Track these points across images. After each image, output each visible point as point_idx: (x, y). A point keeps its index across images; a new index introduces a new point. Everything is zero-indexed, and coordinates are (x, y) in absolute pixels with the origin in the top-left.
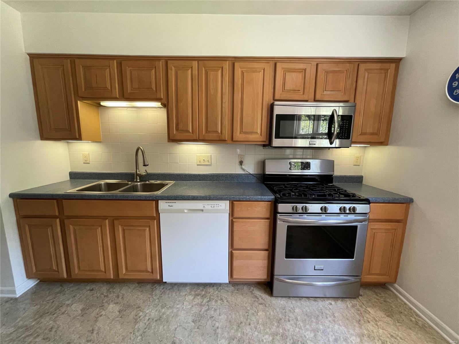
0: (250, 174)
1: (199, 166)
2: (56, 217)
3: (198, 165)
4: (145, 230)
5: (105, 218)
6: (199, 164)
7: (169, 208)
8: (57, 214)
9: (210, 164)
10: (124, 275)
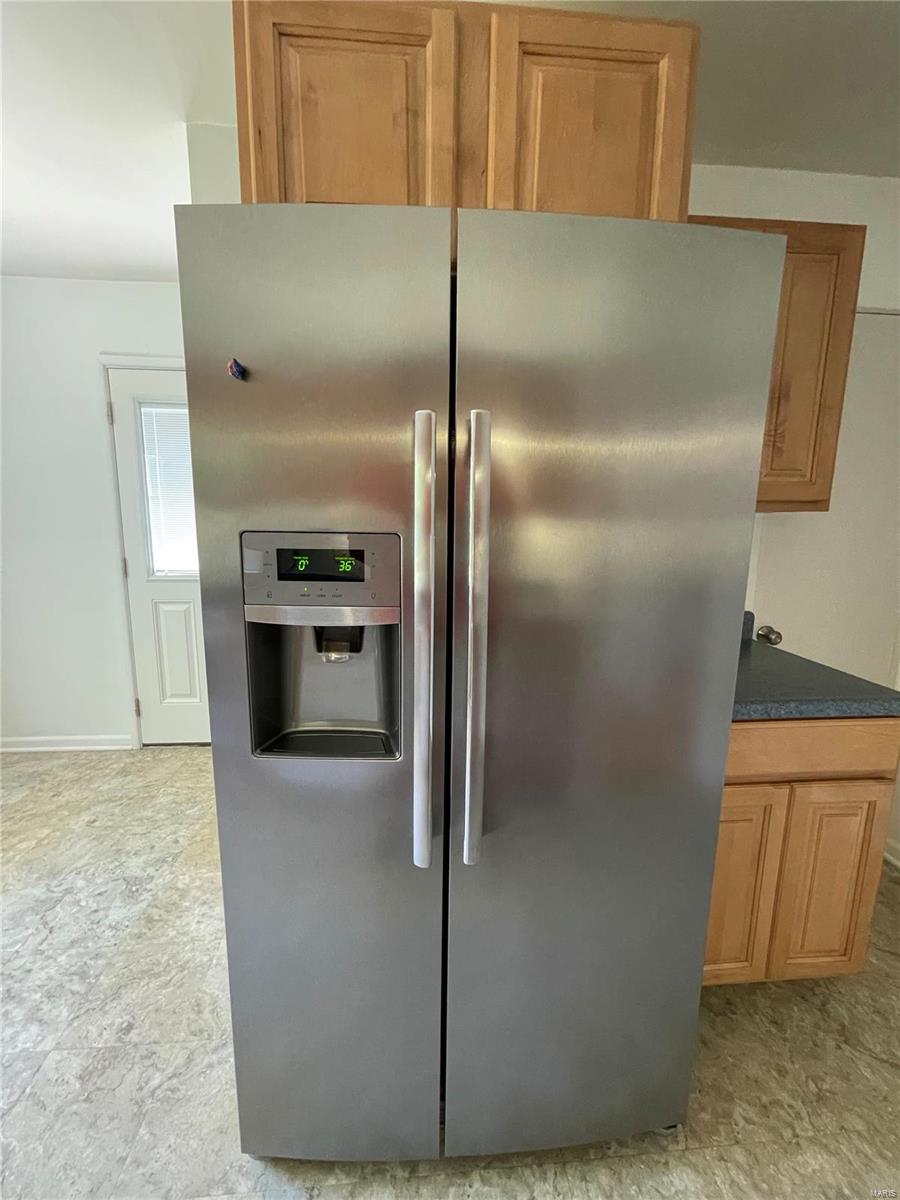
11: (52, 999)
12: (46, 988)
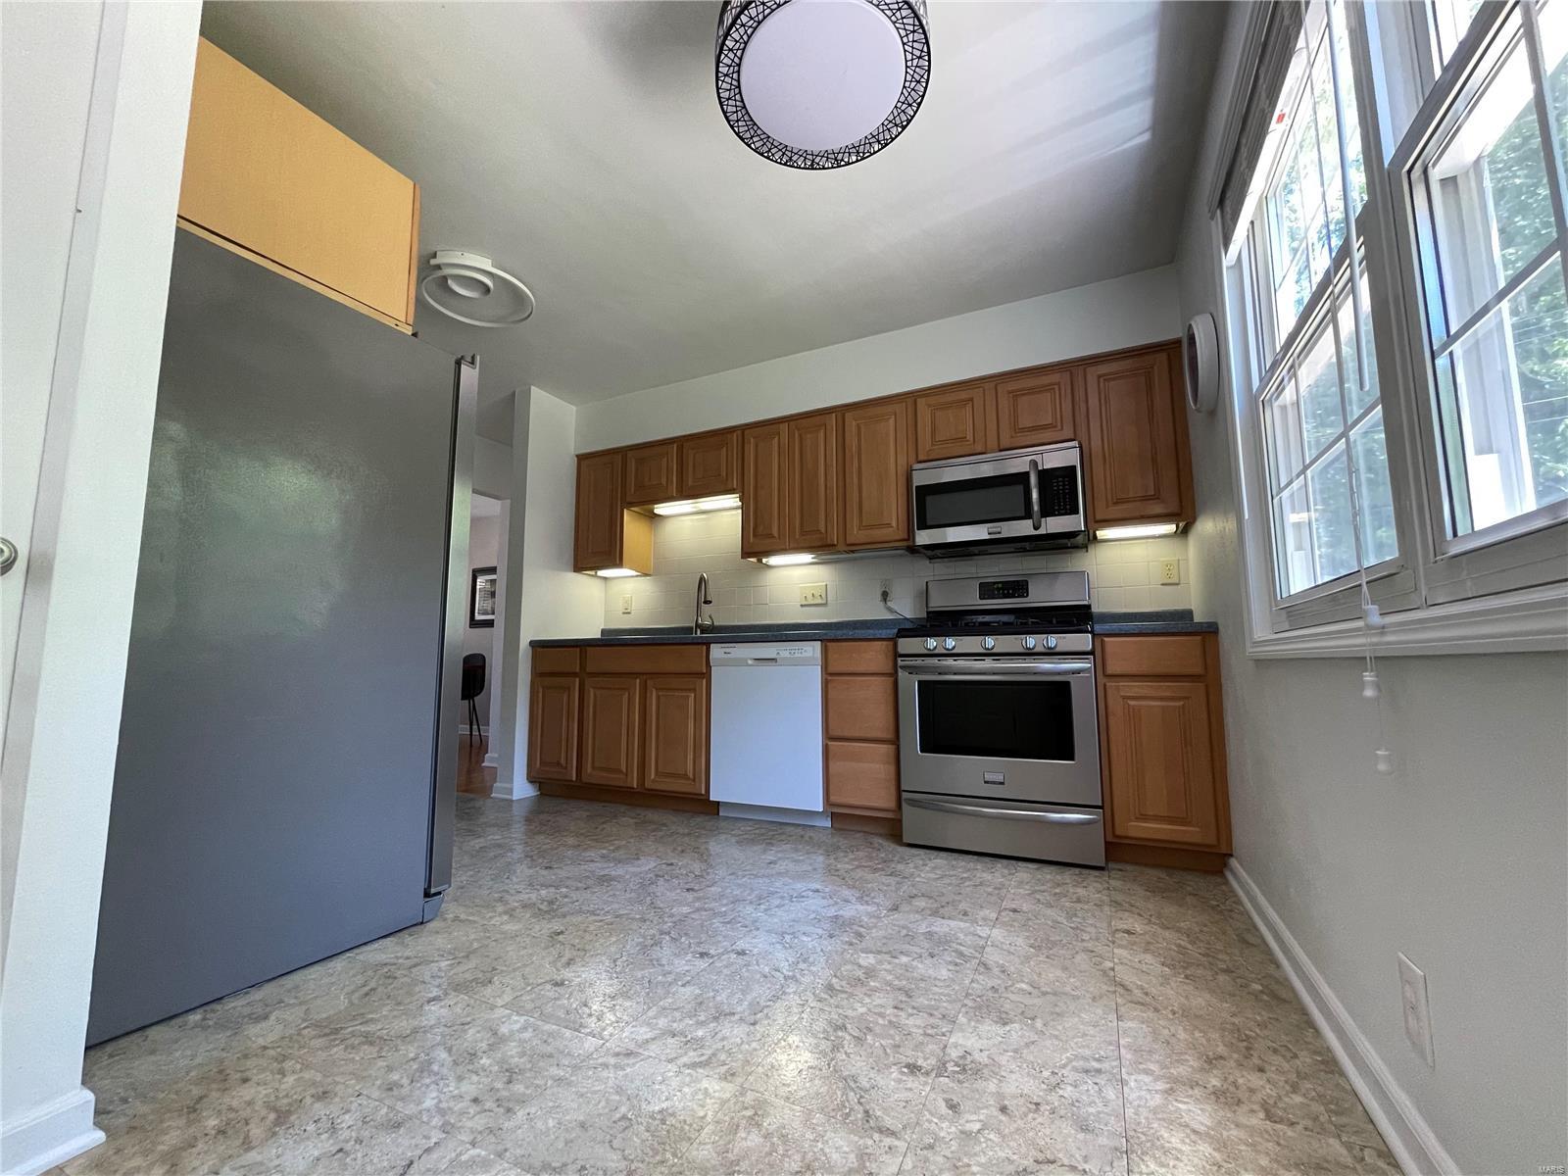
0: (906, 619)
1: (804, 608)
2: (575, 675)
3: (802, 606)
4: (688, 697)
5: (636, 675)
6: (804, 603)
7: (726, 656)
8: (578, 670)
9: (824, 602)
10: (653, 781)
11: (473, 1052)
12: (471, 1067)
